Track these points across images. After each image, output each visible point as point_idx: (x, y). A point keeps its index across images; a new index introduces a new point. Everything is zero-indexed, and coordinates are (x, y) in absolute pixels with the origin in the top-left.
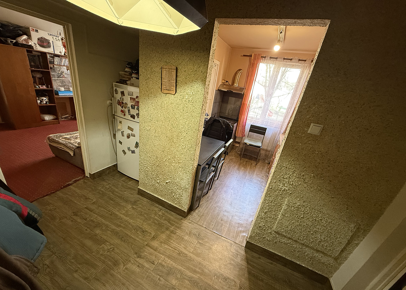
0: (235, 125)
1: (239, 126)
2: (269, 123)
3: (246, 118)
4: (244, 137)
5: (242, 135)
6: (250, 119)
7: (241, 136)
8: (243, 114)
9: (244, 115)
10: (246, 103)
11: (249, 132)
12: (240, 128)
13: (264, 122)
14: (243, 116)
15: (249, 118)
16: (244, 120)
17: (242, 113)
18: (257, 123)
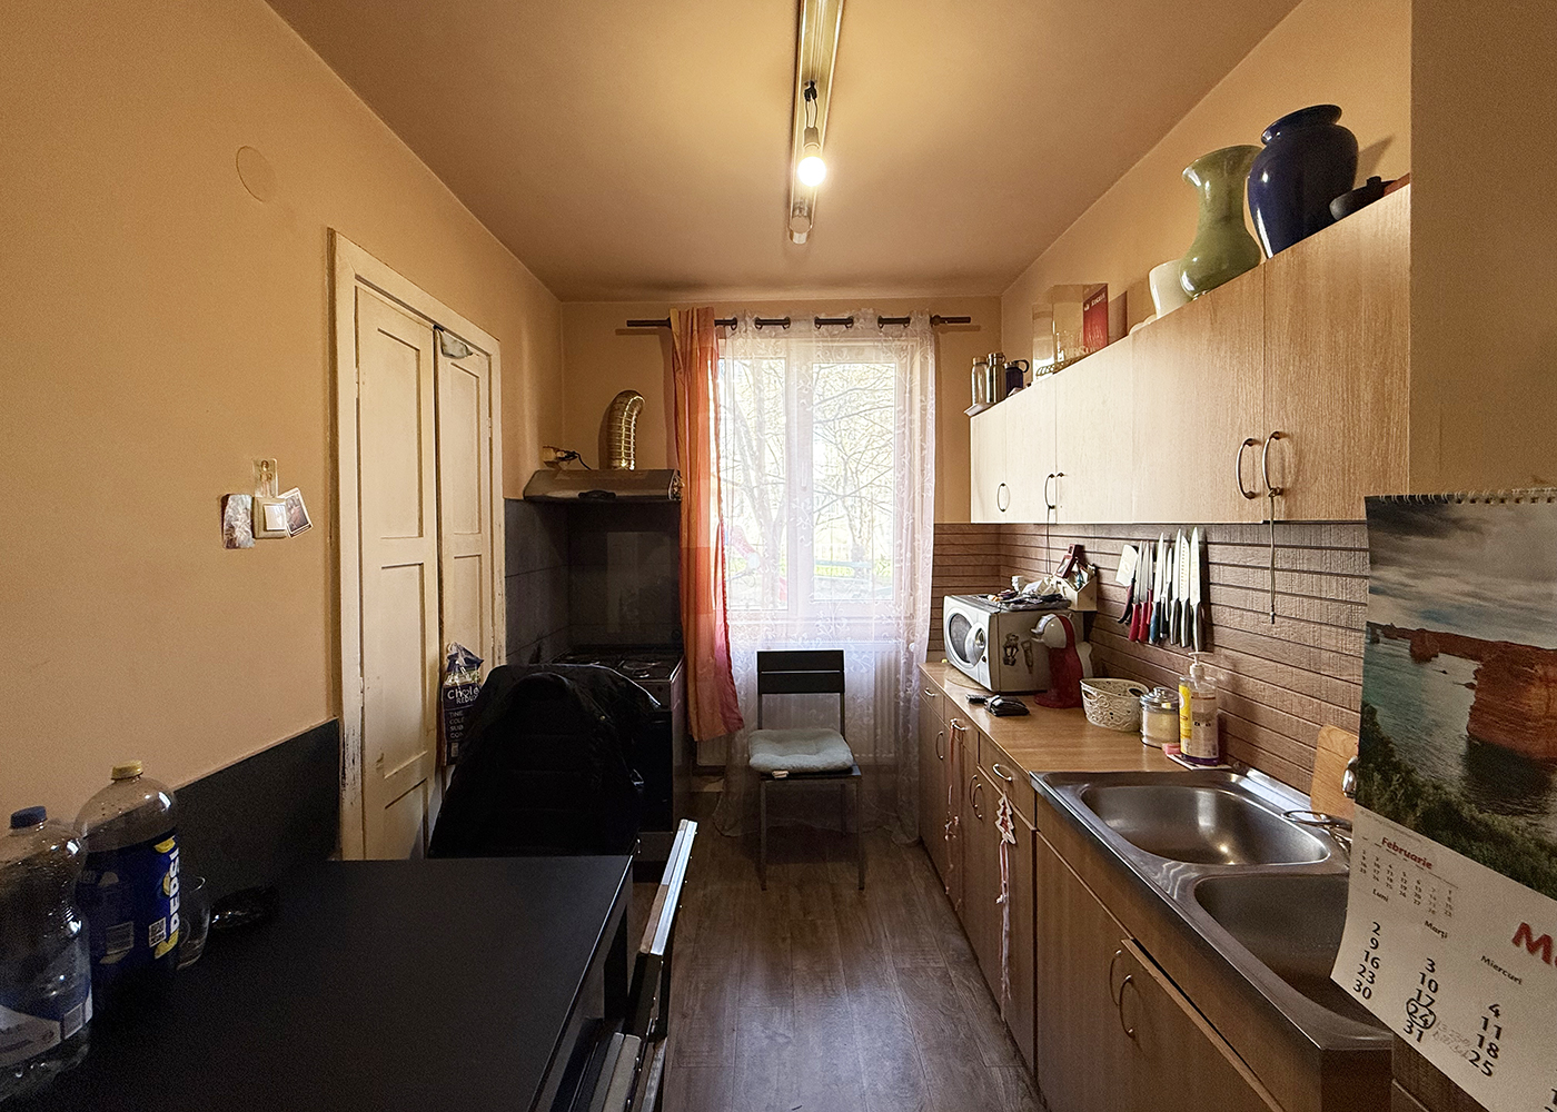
0: (673, 678)
1: (695, 680)
2: (845, 621)
3: (720, 622)
4: (742, 731)
5: (726, 723)
6: (744, 622)
7: (722, 730)
8: (702, 607)
9: (708, 610)
10: (702, 544)
11: (760, 693)
12: (706, 689)
13: (819, 622)
14: (703, 618)
15: (739, 623)
16: (713, 639)
17: (696, 603)
18: (787, 638)
